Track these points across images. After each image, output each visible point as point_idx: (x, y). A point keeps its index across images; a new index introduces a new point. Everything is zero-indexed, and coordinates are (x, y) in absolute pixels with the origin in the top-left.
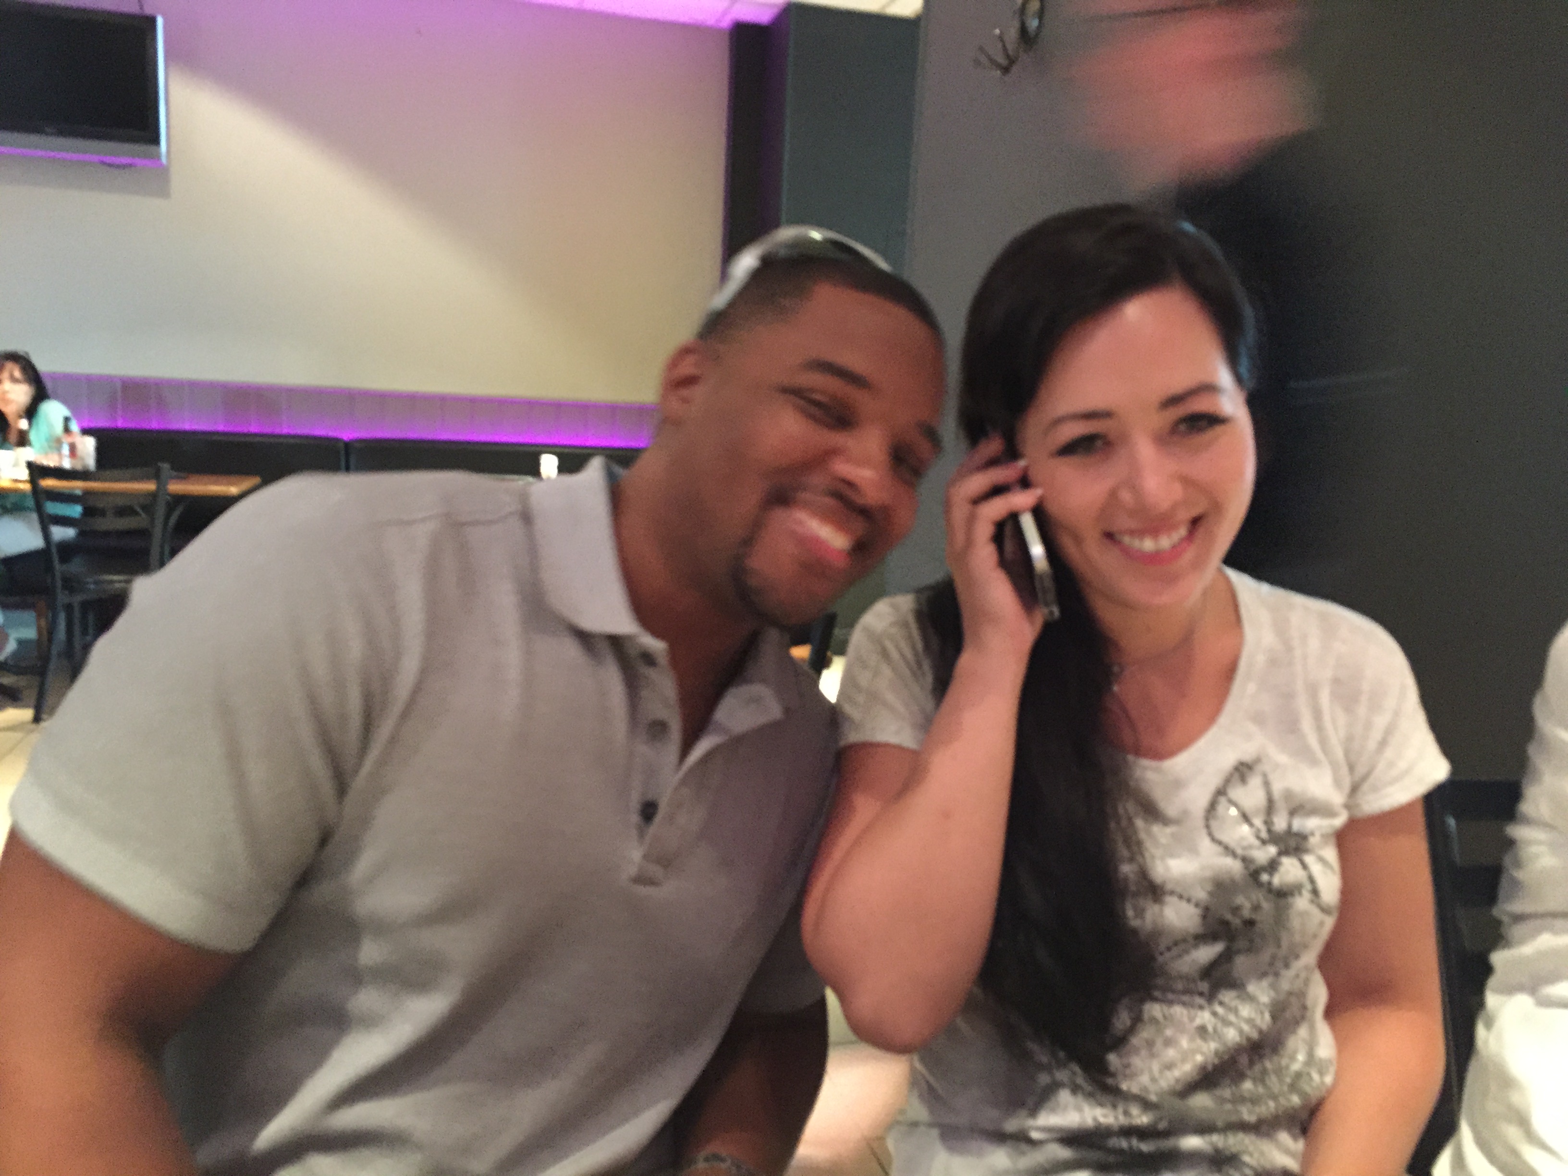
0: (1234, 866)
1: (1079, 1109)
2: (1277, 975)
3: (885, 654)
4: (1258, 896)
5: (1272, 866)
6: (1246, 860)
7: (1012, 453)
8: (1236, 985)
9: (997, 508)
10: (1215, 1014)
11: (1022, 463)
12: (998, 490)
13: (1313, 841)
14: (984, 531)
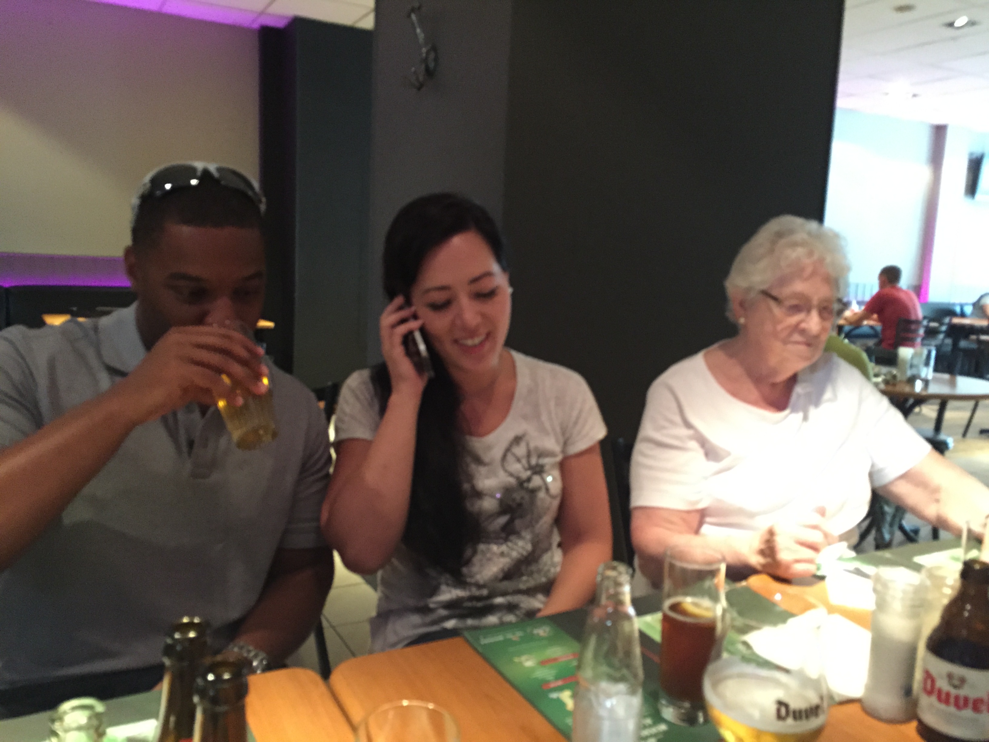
0: (512, 481)
1: (450, 592)
2: (533, 526)
3: (357, 398)
4: (523, 493)
5: (529, 480)
6: (518, 478)
7: (408, 303)
8: (517, 533)
9: (403, 329)
10: (508, 546)
11: (413, 309)
12: (403, 321)
13: (547, 468)
14: (398, 339)
